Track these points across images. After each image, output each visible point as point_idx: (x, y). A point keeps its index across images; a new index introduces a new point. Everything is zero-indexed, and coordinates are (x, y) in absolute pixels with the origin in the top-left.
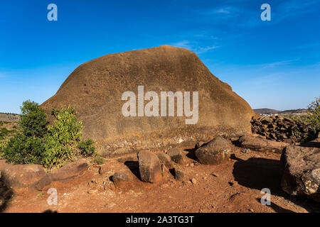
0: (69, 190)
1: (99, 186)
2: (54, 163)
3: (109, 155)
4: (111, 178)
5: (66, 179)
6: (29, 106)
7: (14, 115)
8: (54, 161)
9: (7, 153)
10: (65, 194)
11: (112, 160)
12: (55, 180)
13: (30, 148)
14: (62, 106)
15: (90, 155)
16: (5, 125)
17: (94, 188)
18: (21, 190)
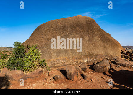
0: (35, 83)
1: (48, 81)
2: (28, 70)
3: (53, 67)
4: (54, 78)
5: (34, 77)
6: (17, 44)
7: (10, 48)
8: (28, 69)
9: (8, 65)
10: (33, 84)
11: (54, 69)
12: (28, 78)
13: (18, 63)
14: (32, 44)
15: (44, 67)
16: (6, 53)
17: (46, 82)
18: (14, 82)
